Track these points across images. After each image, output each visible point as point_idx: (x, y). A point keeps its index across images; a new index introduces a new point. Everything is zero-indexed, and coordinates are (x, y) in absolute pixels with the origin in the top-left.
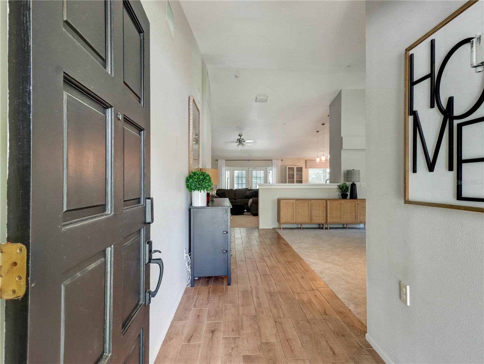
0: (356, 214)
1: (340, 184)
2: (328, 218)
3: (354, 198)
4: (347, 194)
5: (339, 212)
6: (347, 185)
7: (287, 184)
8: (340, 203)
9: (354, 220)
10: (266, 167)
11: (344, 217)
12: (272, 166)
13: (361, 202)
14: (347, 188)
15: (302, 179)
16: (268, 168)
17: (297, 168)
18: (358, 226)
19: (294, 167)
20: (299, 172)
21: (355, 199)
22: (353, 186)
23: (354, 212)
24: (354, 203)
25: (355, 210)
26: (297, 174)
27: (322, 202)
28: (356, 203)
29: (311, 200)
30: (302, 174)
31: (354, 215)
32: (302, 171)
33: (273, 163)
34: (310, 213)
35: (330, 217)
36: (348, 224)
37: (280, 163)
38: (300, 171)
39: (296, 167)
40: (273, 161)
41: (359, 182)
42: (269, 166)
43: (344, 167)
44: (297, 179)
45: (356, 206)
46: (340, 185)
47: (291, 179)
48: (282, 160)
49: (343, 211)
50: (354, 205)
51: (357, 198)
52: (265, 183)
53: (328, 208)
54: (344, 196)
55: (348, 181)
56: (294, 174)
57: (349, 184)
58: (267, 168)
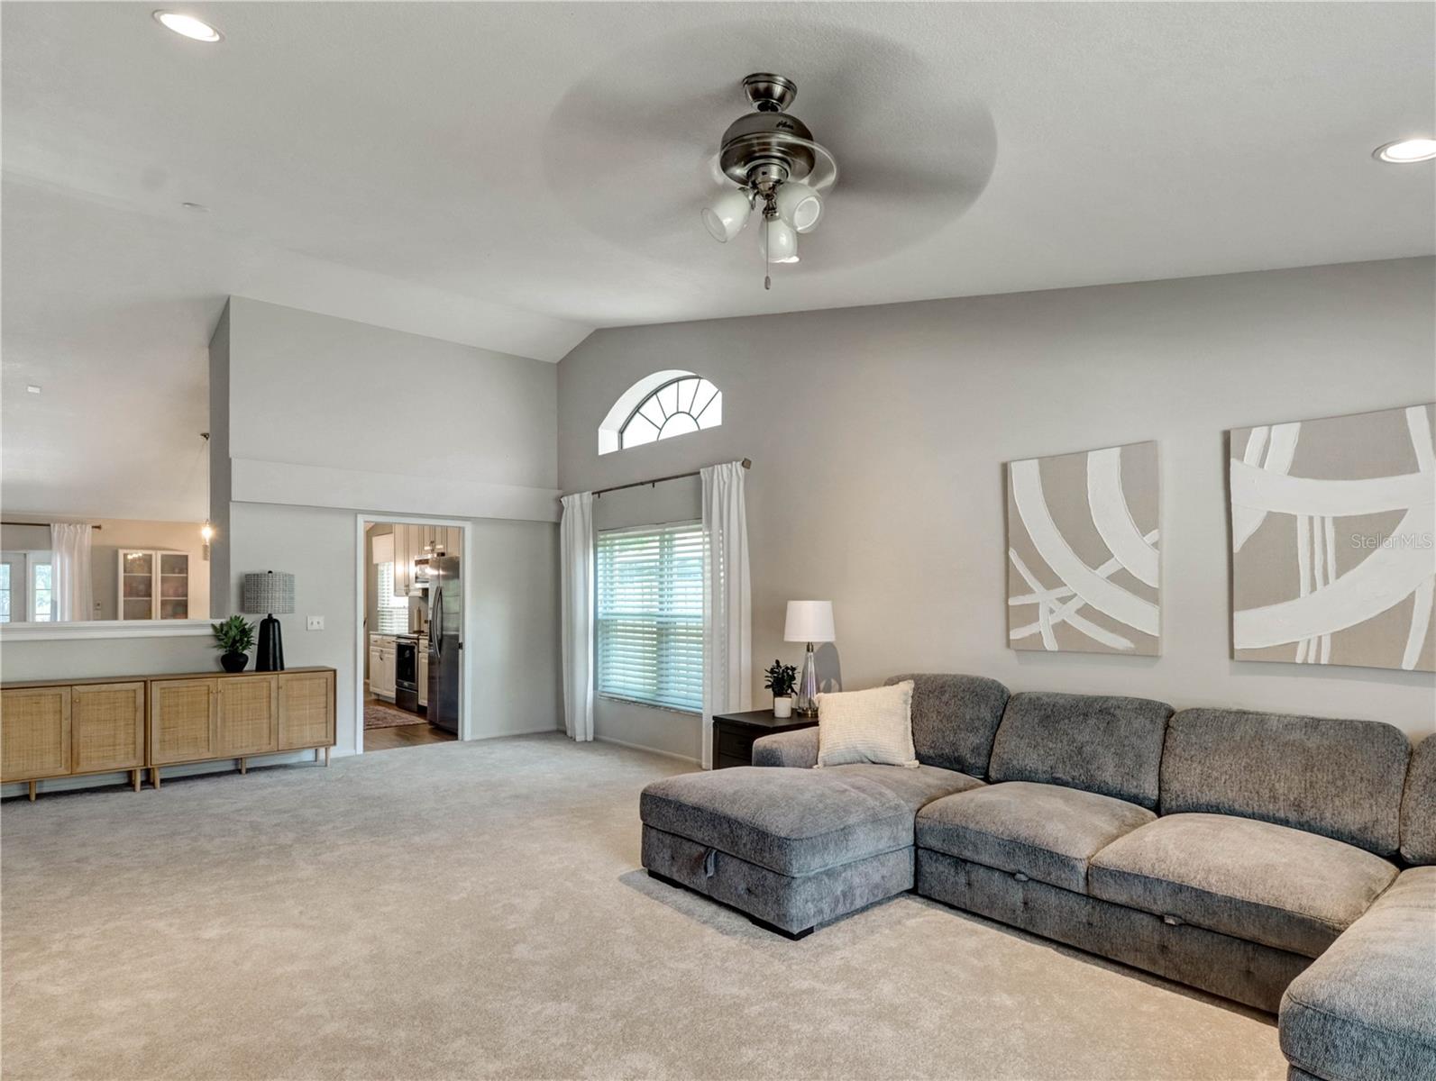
0: (274, 722)
1: (224, 621)
2: (156, 747)
3: (271, 668)
4: (246, 658)
5: (204, 720)
6: (246, 624)
7: (121, 622)
8: (206, 688)
9: (265, 740)
10: (24, 552)
11: (223, 737)
12: (50, 547)
13: (292, 680)
14: (245, 632)
15: (186, 596)
16: (33, 556)
17: (163, 556)
18: (292, 759)
19: (151, 556)
20: (174, 573)
21: (275, 669)
22: (269, 625)
23: (265, 714)
24: (265, 684)
25: (270, 707)
26: (164, 580)
27: (127, 691)
28: (274, 685)
29: (71, 686)
30: (187, 578)
31: (265, 726)
32: (187, 569)
33: (55, 535)
34: (65, 736)
35: (162, 741)
36: (245, 758)
37: (87, 537)
38: (177, 571)
39: (159, 554)
40: (55, 529)
41: (292, 611)
42: (35, 546)
43: (240, 566)
44: (163, 595)
45: (274, 695)
46: (222, 625)
47: (138, 596)
48: (99, 527)
49: (219, 714)
50: (265, 692)
51: (282, 668)
52: (20, 621)
53: (156, 711)
54: (233, 663)
55: (249, 611)
56: (150, 578)
57: (252, 621)
58: (25, 555)
